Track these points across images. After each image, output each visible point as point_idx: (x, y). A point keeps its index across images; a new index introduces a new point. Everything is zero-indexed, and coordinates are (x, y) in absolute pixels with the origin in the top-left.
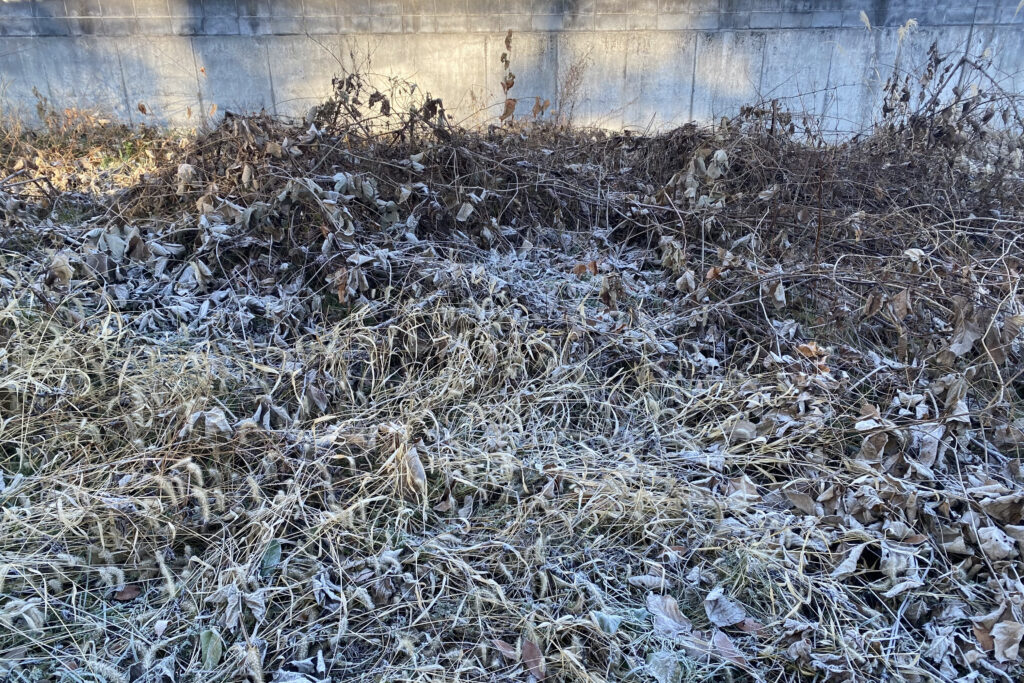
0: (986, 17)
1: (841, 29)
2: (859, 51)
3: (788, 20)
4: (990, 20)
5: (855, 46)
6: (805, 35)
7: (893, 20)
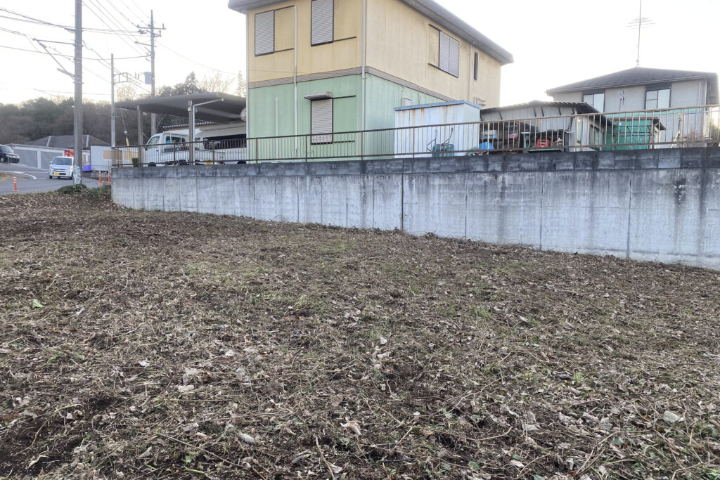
0: (408, 170)
1: (349, 175)
2: (357, 185)
3: (329, 172)
4: (410, 172)
5: (355, 183)
6: (336, 178)
7: (369, 172)
